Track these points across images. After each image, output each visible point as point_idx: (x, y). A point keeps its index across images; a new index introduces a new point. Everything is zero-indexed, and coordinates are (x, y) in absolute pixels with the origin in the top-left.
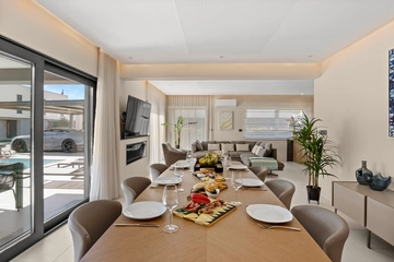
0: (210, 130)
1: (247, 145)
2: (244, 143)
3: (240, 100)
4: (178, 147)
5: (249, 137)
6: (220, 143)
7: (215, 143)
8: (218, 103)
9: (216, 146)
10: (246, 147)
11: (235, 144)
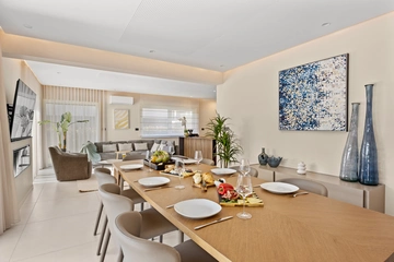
0: (103, 129)
1: (145, 144)
2: (142, 142)
3: (137, 97)
4: (64, 150)
5: (146, 135)
6: (117, 143)
7: (111, 143)
8: (111, 99)
9: (113, 147)
10: (144, 146)
11: (133, 143)
